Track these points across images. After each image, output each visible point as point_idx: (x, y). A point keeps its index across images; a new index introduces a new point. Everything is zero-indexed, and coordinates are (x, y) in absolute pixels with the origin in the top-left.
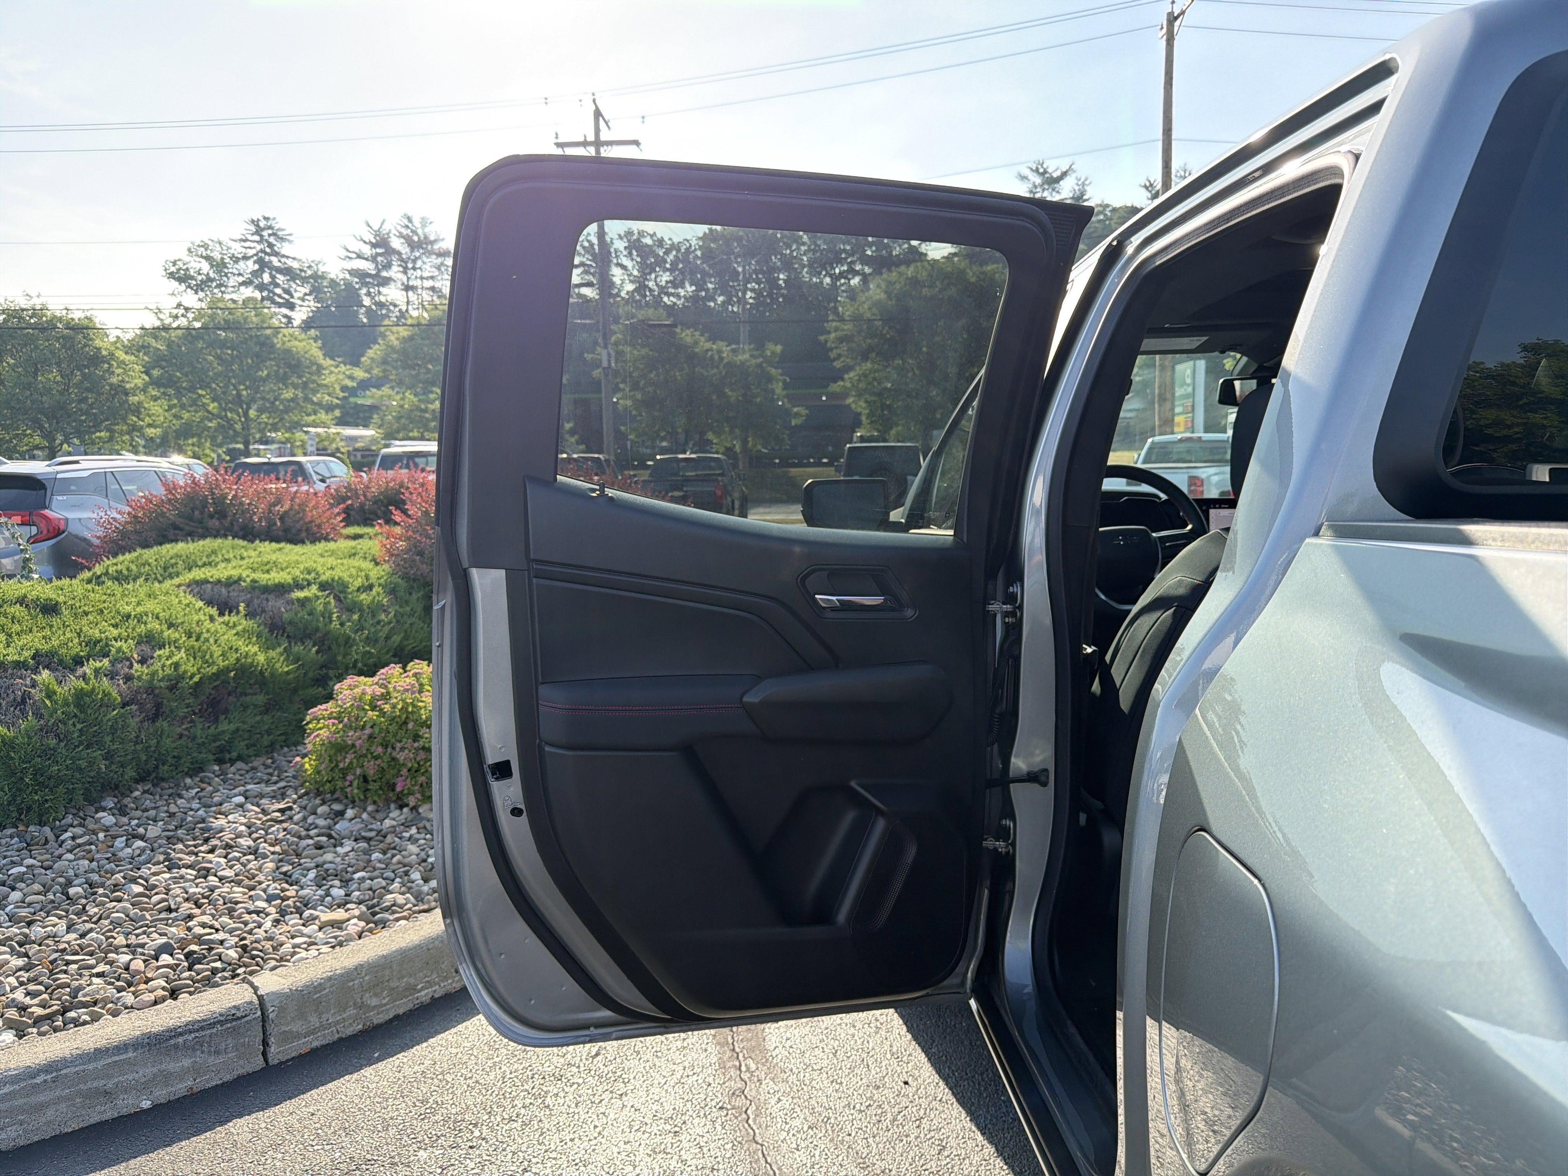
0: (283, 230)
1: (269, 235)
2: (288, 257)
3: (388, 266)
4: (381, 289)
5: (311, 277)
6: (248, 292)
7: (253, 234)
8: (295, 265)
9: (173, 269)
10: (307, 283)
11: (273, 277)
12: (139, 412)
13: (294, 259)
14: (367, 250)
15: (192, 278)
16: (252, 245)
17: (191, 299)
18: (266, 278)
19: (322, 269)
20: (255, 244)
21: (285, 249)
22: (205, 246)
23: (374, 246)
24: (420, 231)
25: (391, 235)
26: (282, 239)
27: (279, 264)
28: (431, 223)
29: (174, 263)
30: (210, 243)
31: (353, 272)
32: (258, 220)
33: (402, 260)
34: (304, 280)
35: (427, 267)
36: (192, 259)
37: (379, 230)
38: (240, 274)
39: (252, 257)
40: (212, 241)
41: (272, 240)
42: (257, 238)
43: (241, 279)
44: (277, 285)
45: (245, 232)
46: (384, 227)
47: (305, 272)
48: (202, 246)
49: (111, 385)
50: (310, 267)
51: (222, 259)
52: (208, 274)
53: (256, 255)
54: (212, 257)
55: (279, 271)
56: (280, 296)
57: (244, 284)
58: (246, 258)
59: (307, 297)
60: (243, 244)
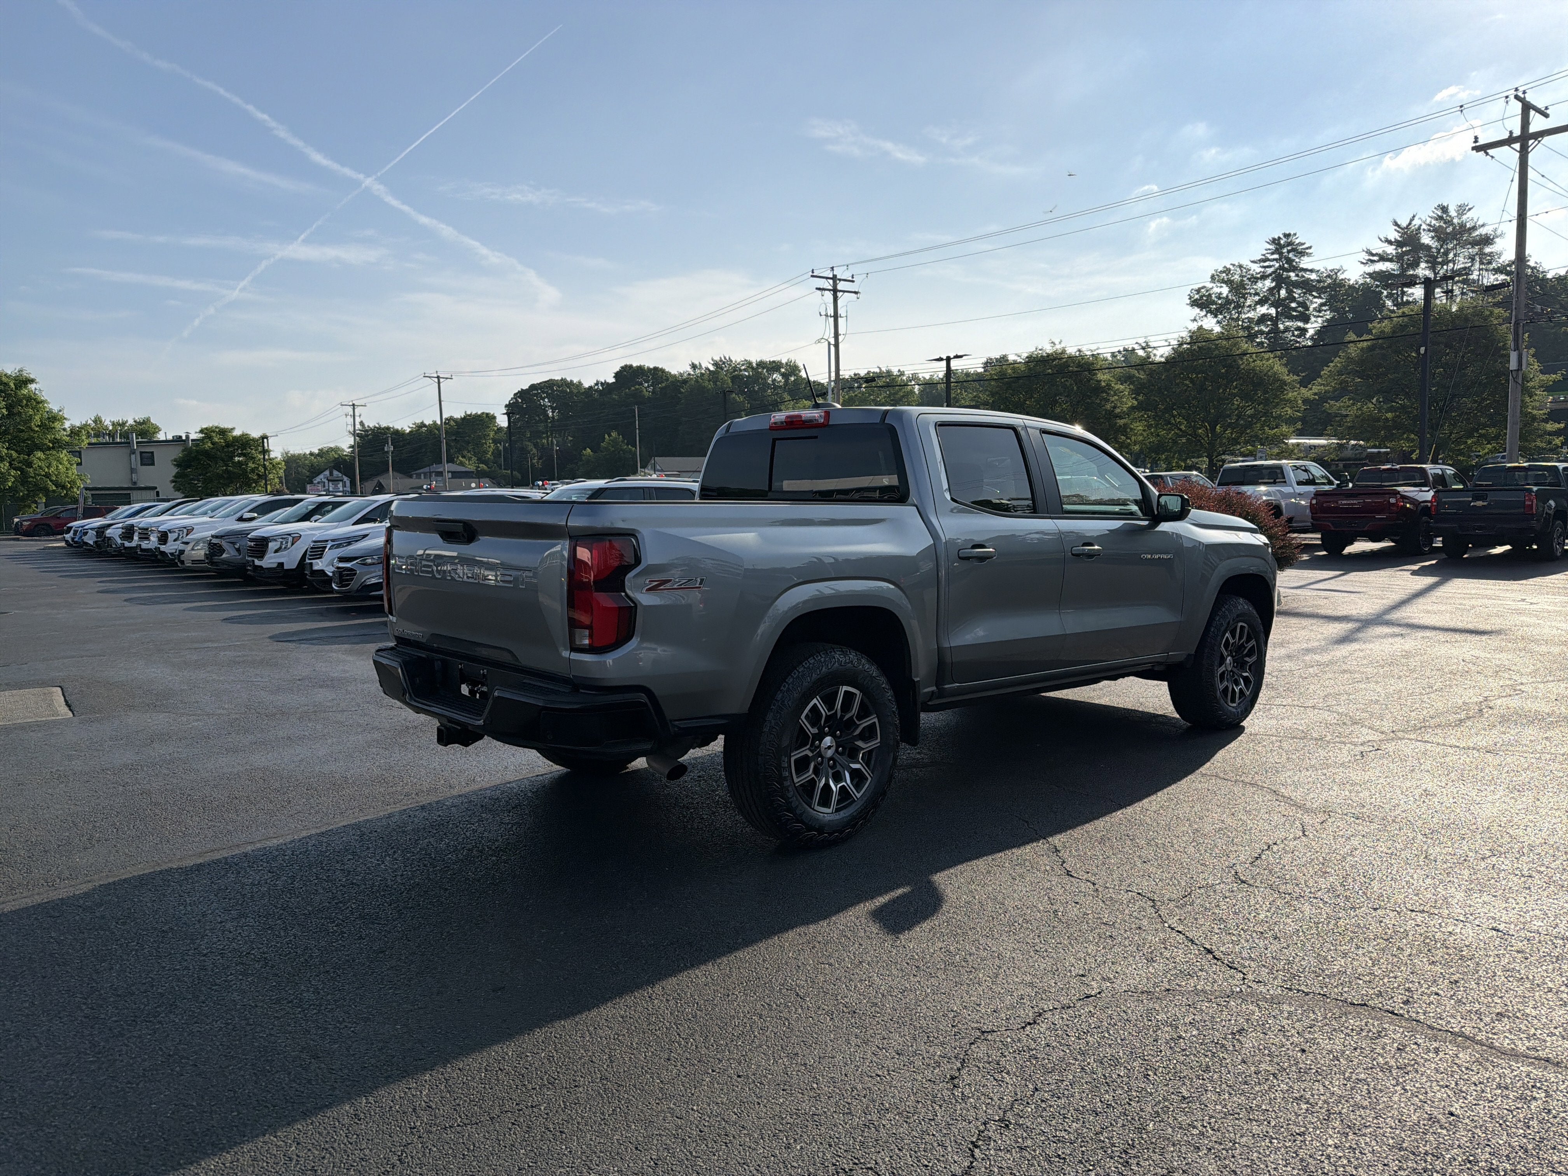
0: (1304, 244)
1: (1289, 252)
2: (1306, 270)
3: (1415, 264)
4: (1405, 289)
5: (1329, 286)
6: (1263, 310)
7: (1272, 254)
8: (1313, 276)
9: (1197, 296)
10: (1324, 293)
11: (1290, 292)
13: (1312, 271)
14: (1391, 250)
15: (1214, 303)
16: (1271, 263)
17: (1211, 324)
18: (1283, 293)
19: (1341, 276)
20: (1274, 263)
21: (1305, 263)
22: (1227, 271)
23: (1399, 244)
24: (1456, 221)
25: (1422, 231)
26: (1301, 253)
27: (1296, 278)
28: (1470, 209)
29: (1198, 291)
30: (1231, 267)
31: (1373, 275)
32: (1279, 238)
33: (1431, 256)
34: (1321, 291)
35: (1461, 259)
36: (1214, 285)
37: (1407, 227)
38: (1257, 294)
39: (1270, 275)
40: (1234, 265)
41: (1291, 255)
42: (1276, 256)
43: (1257, 298)
44: (1294, 299)
45: (1265, 252)
46: (1414, 223)
47: (1324, 282)
48: (1224, 272)
50: (1329, 276)
51: (1242, 281)
52: (1227, 296)
53: (1273, 272)
54: (1233, 281)
55: (1296, 285)
56: (1294, 309)
57: (1261, 302)
58: (1264, 277)
59: (1324, 308)
60: (1262, 264)
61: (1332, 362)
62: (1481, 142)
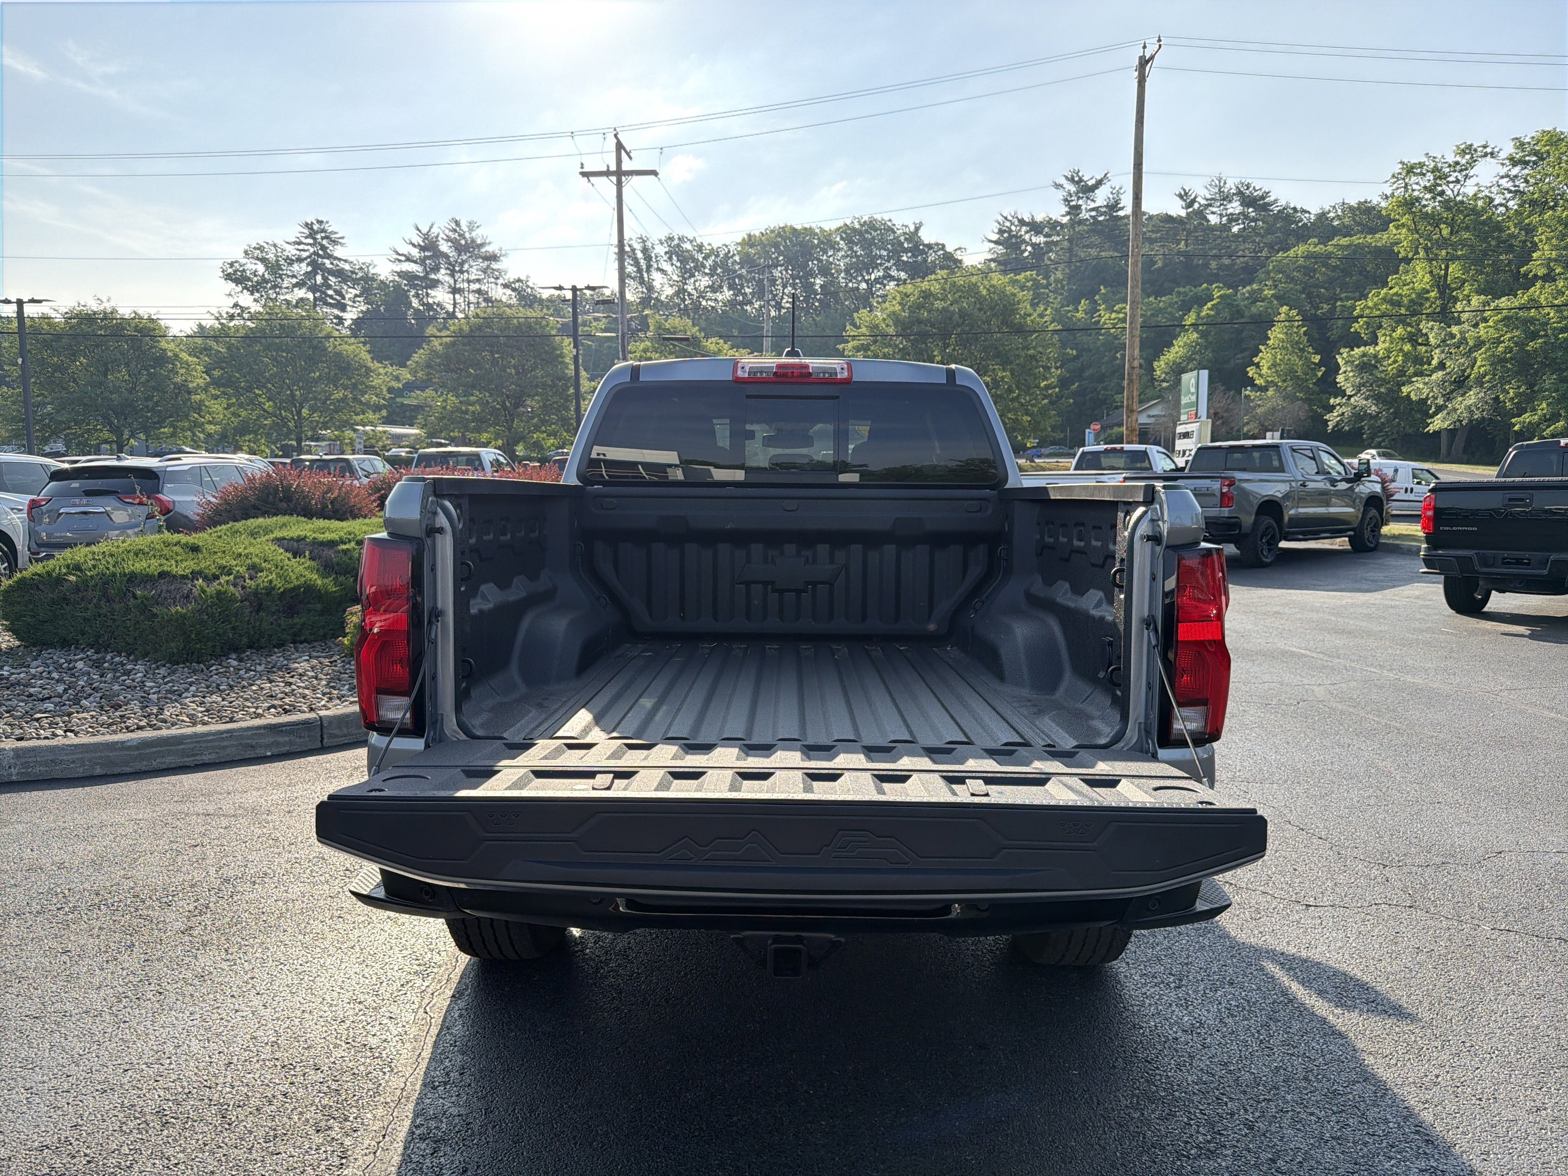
0: (336, 233)
1: (323, 238)
2: (340, 260)
3: (436, 269)
4: (429, 291)
5: (361, 278)
6: (301, 293)
7: (306, 238)
8: (347, 267)
9: (230, 270)
10: (358, 285)
11: (325, 279)
12: (200, 409)
13: (346, 261)
14: (415, 253)
15: (249, 279)
16: (306, 247)
17: (246, 300)
18: (319, 279)
19: (372, 271)
20: (309, 247)
21: (339, 252)
22: (260, 248)
23: (422, 249)
24: (467, 235)
25: (439, 239)
26: (334, 241)
27: (331, 266)
29: (231, 265)
30: (265, 245)
31: (401, 274)
32: (312, 223)
33: (450, 264)
34: (356, 282)
35: (473, 270)
36: (248, 261)
37: (427, 234)
38: (294, 276)
39: (306, 259)
40: (268, 243)
41: (325, 242)
42: (311, 241)
43: (294, 281)
44: (329, 287)
45: (299, 235)
46: (432, 230)
47: (356, 274)
48: (258, 249)
49: (175, 384)
50: (361, 269)
51: (277, 261)
52: (263, 275)
53: (309, 257)
54: (267, 259)
55: (331, 272)
56: (331, 297)
57: (299, 285)
58: (300, 260)
59: (358, 299)
60: (297, 246)
61: (416, 353)
62: (585, 170)
